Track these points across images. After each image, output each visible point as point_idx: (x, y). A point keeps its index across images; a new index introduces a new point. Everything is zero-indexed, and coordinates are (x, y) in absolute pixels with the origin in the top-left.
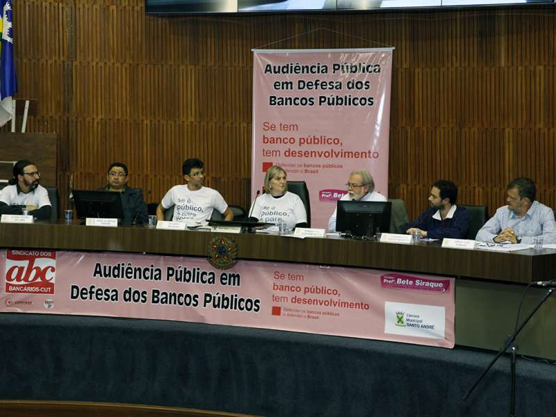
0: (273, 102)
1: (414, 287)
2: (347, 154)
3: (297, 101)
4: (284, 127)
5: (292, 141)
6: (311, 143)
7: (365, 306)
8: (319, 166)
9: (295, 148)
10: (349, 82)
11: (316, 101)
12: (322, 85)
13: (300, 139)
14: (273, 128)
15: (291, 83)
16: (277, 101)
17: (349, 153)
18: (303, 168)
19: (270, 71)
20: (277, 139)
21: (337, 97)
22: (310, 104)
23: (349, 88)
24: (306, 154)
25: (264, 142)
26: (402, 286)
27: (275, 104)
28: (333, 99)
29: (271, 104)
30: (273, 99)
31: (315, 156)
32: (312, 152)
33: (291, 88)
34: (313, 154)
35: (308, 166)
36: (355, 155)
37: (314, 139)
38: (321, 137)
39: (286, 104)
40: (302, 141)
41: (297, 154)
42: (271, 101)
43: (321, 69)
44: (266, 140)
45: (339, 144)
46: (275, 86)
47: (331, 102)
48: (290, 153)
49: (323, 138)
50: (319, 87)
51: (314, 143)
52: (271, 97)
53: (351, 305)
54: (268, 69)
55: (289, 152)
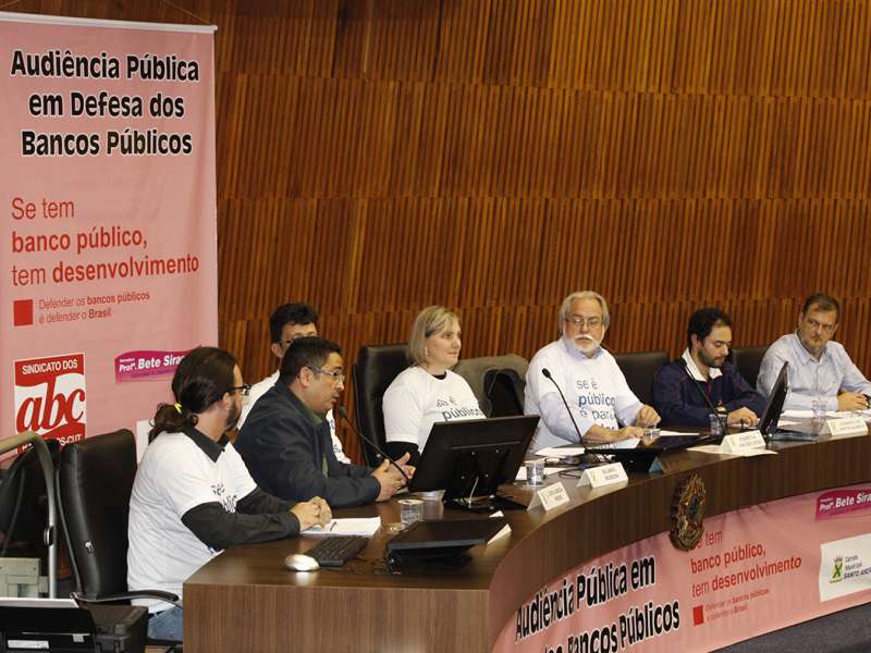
0: (29, 148)
1: (856, 507)
2: (155, 265)
3: (72, 145)
4: (53, 210)
5: (64, 242)
6: (97, 245)
7: (795, 563)
8: (113, 299)
9: (71, 258)
10: (154, 100)
11: (102, 143)
12: (111, 107)
13: (79, 236)
14: (28, 212)
15: (59, 98)
16: (36, 143)
17: (157, 263)
18: (86, 308)
19: (21, 67)
20: (39, 238)
21: (136, 133)
22: (92, 152)
23: (154, 114)
24: (89, 273)
25: (15, 250)
26: (843, 510)
27: (31, 152)
28: (130, 137)
29: (26, 152)
30: (28, 139)
31: (105, 277)
32: (99, 267)
33: (61, 113)
34: (102, 269)
35: (95, 301)
36: (168, 266)
37: (102, 236)
38: (114, 228)
39: (53, 153)
40: (82, 243)
41: (76, 275)
42: (25, 143)
43: (109, 67)
44: (18, 244)
45: (142, 245)
46: (32, 105)
47: (126, 147)
48: (63, 274)
49: (116, 231)
50: (106, 108)
51: (102, 244)
52: (25, 134)
53: (779, 567)
54: (18, 62)
55: (61, 270)
